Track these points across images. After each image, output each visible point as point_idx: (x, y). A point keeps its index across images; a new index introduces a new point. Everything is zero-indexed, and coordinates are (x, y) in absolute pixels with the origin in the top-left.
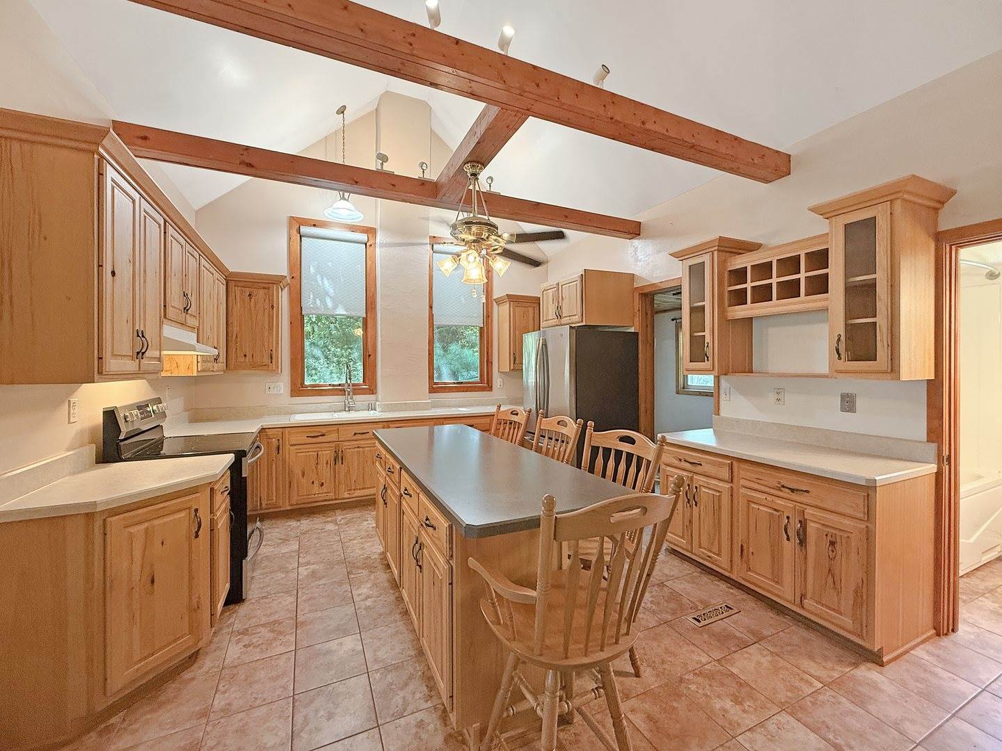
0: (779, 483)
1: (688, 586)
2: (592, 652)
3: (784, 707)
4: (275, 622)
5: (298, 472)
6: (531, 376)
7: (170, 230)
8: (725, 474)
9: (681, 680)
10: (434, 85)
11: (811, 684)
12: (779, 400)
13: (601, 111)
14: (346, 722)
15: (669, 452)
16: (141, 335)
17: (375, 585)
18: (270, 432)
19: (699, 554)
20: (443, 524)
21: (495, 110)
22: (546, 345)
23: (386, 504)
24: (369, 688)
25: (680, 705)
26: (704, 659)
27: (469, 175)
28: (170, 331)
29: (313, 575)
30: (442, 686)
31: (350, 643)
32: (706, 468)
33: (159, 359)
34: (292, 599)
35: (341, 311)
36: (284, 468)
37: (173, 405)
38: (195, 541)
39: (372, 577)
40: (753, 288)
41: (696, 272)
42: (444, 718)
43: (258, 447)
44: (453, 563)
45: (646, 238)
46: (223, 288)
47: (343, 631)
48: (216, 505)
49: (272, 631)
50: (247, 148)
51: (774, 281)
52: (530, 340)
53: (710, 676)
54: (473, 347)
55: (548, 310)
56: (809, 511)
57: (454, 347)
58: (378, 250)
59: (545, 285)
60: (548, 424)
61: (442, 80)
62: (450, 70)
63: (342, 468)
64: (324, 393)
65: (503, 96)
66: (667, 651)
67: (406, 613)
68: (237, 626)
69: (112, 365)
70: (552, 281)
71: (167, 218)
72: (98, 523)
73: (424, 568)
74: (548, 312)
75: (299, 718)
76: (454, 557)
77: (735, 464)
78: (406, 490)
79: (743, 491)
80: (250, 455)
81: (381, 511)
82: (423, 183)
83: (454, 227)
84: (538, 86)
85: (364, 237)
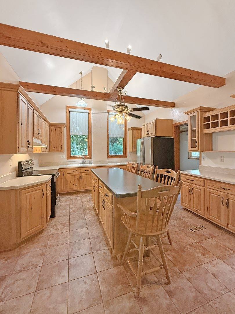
0: (220, 187)
1: (189, 220)
2: (153, 232)
3: (219, 257)
4: (63, 223)
5: (69, 181)
6: (139, 153)
7: (35, 112)
8: (202, 184)
9: (185, 247)
10: (107, 65)
11: (229, 251)
12: (221, 160)
13: (159, 69)
14: (83, 251)
15: (183, 177)
16: (28, 141)
17: (91, 215)
18: (61, 170)
19: (193, 209)
20: (110, 194)
21: (126, 71)
22: (144, 143)
23: (94, 191)
24: (90, 243)
25: (184, 254)
26: (193, 241)
27: (119, 91)
28: (35, 140)
29: (74, 211)
30: (111, 242)
31: (84, 230)
32: (196, 182)
33: (32, 148)
34: (68, 217)
35: (81, 134)
36: (65, 180)
37: (35, 161)
38: (42, 199)
39: (91, 212)
40: (212, 123)
41: (193, 118)
42: (111, 252)
43: (58, 174)
44: (113, 206)
45: (177, 108)
46: (48, 128)
47: (82, 227)
48: (48, 189)
49: (63, 226)
50: (55, 87)
51: (219, 120)
52: (139, 141)
53: (195, 247)
54: (121, 144)
55: (145, 132)
56: (230, 196)
57: (115, 145)
58: (92, 114)
59: (143, 124)
60: (144, 167)
61: (110, 63)
62: (112, 60)
63: (82, 181)
64: (76, 158)
65: (128, 67)
66: (181, 238)
67: (100, 223)
68: (53, 224)
69: (21, 149)
70: (146, 123)
71: (34, 109)
72: (18, 192)
73: (105, 208)
74: (144, 132)
75: (71, 249)
76: (114, 204)
77: (205, 181)
78: (100, 186)
79: (208, 189)
80: (56, 176)
81: (93, 193)
82: (105, 94)
83: (114, 107)
84: (139, 63)
85: (88, 111)
